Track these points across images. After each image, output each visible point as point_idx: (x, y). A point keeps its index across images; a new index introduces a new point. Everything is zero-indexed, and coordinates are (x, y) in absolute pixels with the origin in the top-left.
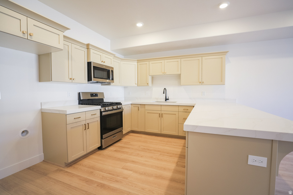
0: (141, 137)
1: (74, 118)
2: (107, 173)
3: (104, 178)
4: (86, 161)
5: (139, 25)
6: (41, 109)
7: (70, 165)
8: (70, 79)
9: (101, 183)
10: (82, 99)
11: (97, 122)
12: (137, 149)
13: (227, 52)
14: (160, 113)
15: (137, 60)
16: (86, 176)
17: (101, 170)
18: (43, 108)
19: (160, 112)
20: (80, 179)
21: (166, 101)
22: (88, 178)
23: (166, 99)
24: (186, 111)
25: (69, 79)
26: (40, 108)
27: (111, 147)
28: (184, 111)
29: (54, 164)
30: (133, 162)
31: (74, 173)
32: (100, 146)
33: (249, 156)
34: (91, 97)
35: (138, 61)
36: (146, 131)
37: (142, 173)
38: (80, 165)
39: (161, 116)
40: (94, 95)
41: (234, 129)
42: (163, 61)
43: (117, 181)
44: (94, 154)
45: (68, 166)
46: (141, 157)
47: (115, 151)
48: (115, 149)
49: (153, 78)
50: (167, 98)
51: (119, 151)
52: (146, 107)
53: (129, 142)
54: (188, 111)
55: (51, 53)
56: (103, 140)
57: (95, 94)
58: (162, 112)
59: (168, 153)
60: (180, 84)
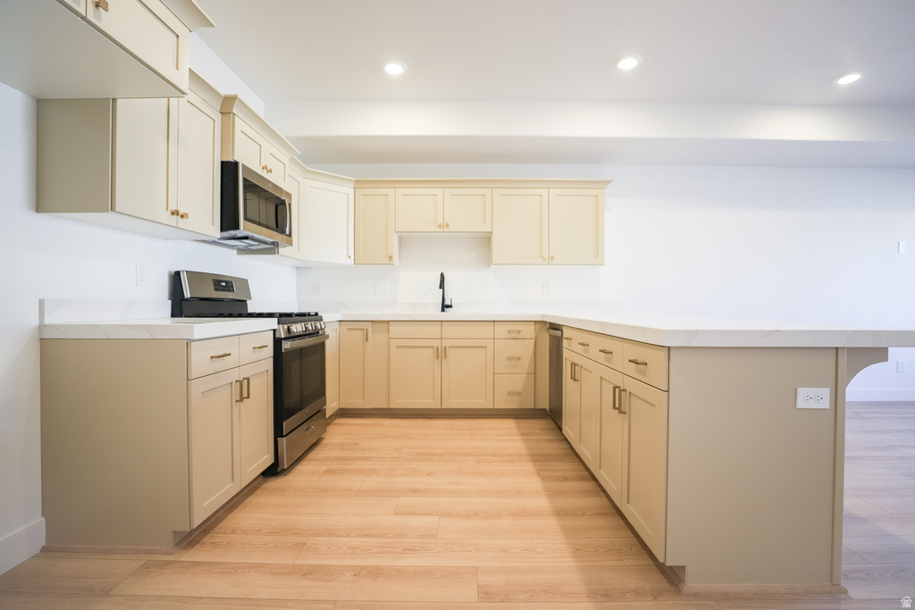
0: (381, 424)
1: (212, 357)
2: (356, 536)
3: (358, 551)
4: (245, 517)
5: (394, 69)
6: (41, 327)
7: (191, 538)
8: (173, 213)
9: (363, 568)
10: (187, 294)
11: (265, 377)
12: (396, 458)
13: (609, 182)
14: (437, 348)
15: (356, 182)
16: (288, 559)
17: (330, 533)
18: (48, 320)
19: (437, 343)
20: (271, 573)
21: (443, 310)
22: (298, 562)
23: (445, 307)
24: (514, 336)
25: (169, 212)
26: (36, 322)
27: (303, 462)
28: (509, 336)
29: (111, 552)
30: (415, 491)
31: (230, 560)
32: (273, 461)
33: (800, 389)
34: (216, 290)
35: (358, 184)
36: (391, 407)
37: (465, 513)
38: (234, 532)
39: (441, 354)
40: (224, 284)
41: (774, 331)
42: (438, 191)
43: (409, 550)
44: (258, 492)
45: (183, 544)
46: (429, 475)
47: (328, 472)
48: (324, 468)
49: (403, 240)
50: (447, 302)
51: (344, 471)
52: (392, 328)
53: (357, 444)
54: (520, 336)
55: (114, 100)
56: (283, 441)
57: (226, 282)
58: (446, 343)
59: (495, 456)
60: (488, 261)
